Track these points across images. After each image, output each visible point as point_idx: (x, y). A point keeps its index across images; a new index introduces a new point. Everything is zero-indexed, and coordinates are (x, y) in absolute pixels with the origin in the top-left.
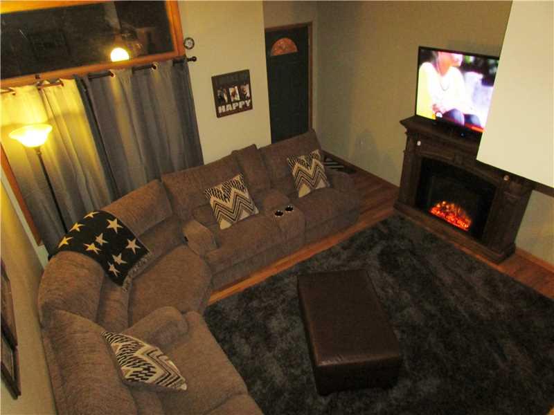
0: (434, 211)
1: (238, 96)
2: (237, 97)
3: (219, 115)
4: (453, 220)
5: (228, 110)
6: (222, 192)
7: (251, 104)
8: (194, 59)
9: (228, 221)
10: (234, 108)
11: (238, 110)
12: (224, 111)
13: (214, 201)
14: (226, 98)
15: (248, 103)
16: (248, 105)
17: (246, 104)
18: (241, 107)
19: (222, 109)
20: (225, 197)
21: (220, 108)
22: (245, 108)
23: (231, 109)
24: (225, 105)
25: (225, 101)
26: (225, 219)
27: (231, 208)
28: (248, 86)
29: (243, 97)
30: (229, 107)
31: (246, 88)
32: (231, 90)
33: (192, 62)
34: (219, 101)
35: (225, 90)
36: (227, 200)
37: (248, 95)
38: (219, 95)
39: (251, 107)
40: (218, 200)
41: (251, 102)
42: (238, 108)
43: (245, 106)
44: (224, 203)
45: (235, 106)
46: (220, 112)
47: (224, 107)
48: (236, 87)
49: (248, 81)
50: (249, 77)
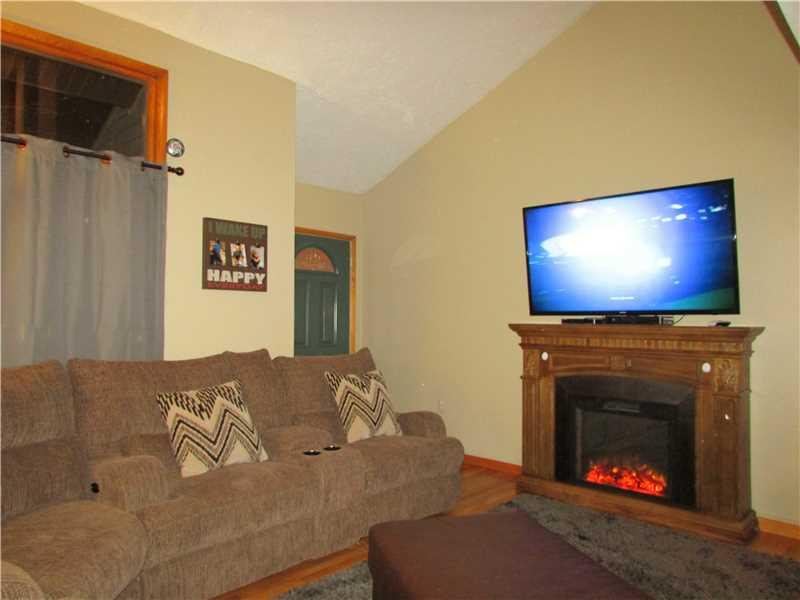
0: (591, 478)
1: (245, 260)
2: (244, 262)
3: (207, 285)
4: (631, 483)
5: (223, 280)
6: (197, 400)
7: (265, 280)
8: (180, 172)
9: (202, 459)
10: (236, 281)
11: (240, 286)
12: (217, 279)
13: (177, 415)
14: (223, 258)
15: (260, 278)
16: (260, 282)
17: (255, 280)
18: (247, 281)
19: (213, 275)
20: (202, 409)
21: (210, 271)
22: (254, 287)
23: (229, 280)
24: (221, 268)
25: (221, 261)
26: (196, 453)
27: (211, 431)
28: (262, 249)
29: (253, 265)
30: (226, 276)
31: (260, 252)
32: (234, 248)
33: (175, 174)
34: (211, 260)
35: (223, 244)
36: (204, 414)
37: (261, 265)
38: (211, 249)
39: (263, 288)
40: (185, 413)
41: (265, 279)
42: (241, 281)
43: (254, 282)
44: (197, 419)
45: (237, 276)
46: (210, 279)
47: (217, 272)
48: (243, 246)
49: (263, 242)
50: (265, 236)
